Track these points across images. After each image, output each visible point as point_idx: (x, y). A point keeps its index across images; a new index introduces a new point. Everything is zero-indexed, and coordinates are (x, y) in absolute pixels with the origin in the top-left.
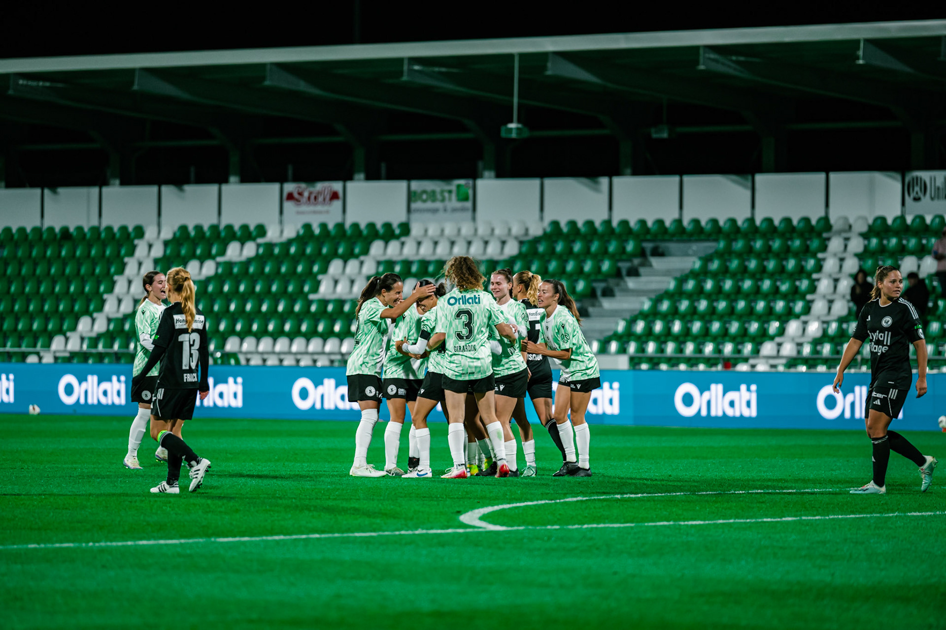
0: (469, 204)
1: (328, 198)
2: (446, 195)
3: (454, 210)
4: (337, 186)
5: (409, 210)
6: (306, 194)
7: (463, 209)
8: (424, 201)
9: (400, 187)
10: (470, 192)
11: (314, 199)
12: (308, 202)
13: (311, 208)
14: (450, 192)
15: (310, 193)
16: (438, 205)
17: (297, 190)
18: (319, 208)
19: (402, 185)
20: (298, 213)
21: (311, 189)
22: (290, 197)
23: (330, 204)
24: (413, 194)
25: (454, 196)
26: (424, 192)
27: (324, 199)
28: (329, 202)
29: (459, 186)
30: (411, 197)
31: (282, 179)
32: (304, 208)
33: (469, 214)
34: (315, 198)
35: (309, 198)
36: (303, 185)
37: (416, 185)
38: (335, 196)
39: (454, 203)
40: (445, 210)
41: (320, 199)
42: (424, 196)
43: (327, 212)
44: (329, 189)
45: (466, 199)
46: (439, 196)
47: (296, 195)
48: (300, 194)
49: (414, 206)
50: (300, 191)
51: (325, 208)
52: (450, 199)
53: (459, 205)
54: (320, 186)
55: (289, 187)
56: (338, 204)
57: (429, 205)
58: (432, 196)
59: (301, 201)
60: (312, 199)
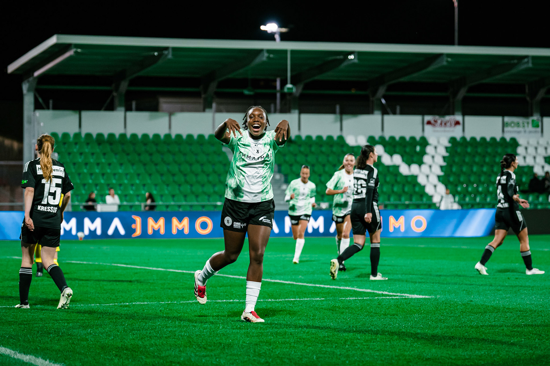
0: (539, 129)
1: (453, 123)
2: (526, 125)
3: (530, 132)
4: (459, 118)
5: (503, 131)
6: (439, 122)
7: (536, 132)
8: (513, 127)
9: (497, 121)
10: (540, 124)
12: (441, 126)
13: (442, 129)
14: (528, 123)
15: (442, 121)
16: (521, 129)
17: (433, 120)
18: (447, 129)
19: (499, 119)
20: (434, 131)
21: (442, 119)
22: (429, 123)
23: (454, 127)
24: (505, 124)
25: (530, 125)
26: (513, 122)
27: (451, 125)
29: (533, 121)
30: (504, 125)
31: (423, 113)
32: (438, 129)
33: (540, 134)
35: (441, 124)
36: (437, 117)
37: (507, 119)
38: (457, 123)
39: (530, 128)
40: (525, 132)
41: (448, 124)
42: (513, 125)
43: (453, 131)
44: (454, 119)
45: (537, 126)
46: (521, 125)
47: (432, 122)
48: (436, 121)
49: (506, 129)
51: (452, 129)
52: (528, 126)
53: (534, 129)
54: (448, 118)
55: (428, 118)
56: (459, 128)
57: (516, 129)
58: (518, 125)
59: (436, 125)
60: (443, 124)
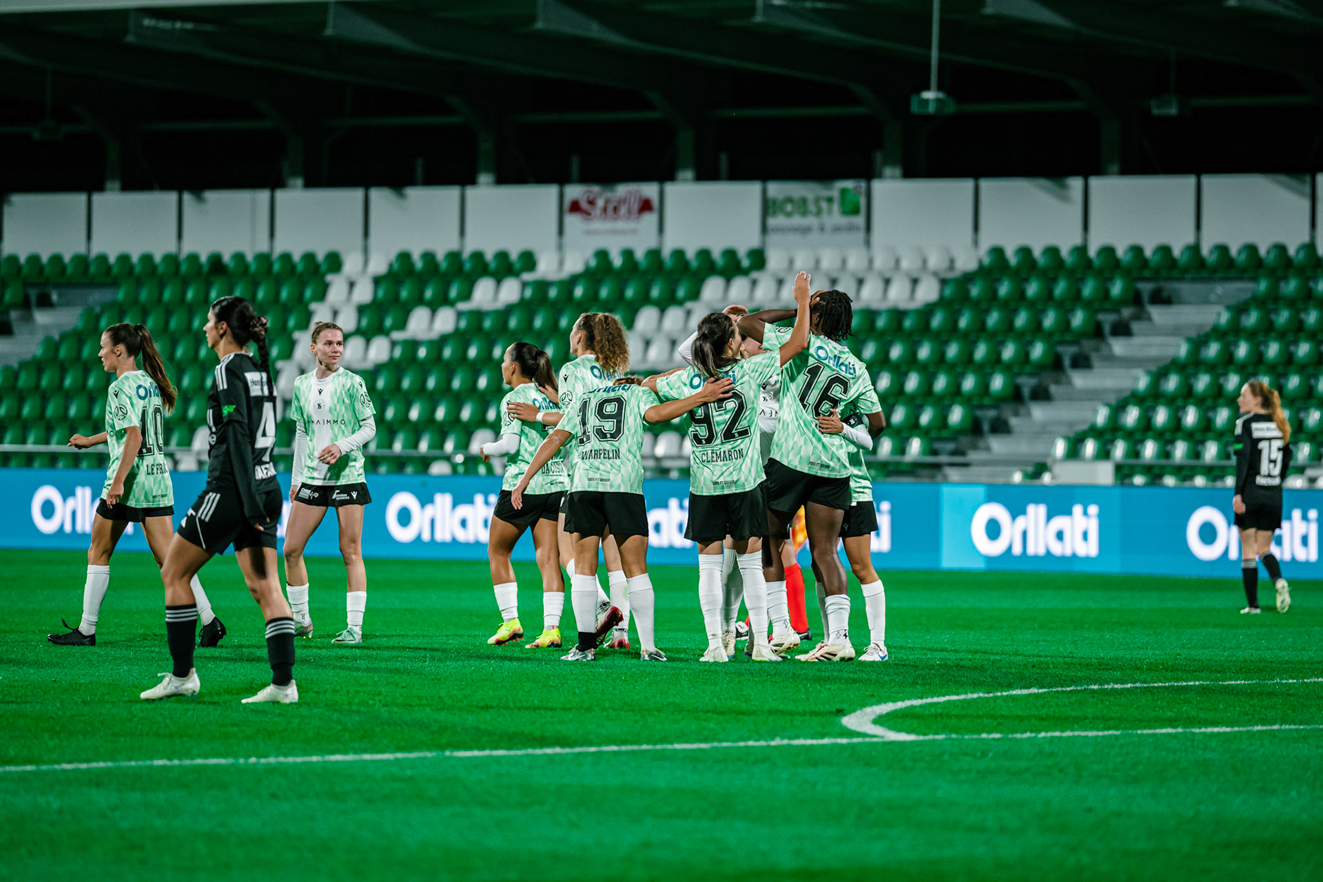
0: (860, 220)
1: (636, 207)
2: (824, 205)
3: (837, 229)
4: (650, 190)
5: (764, 229)
6: (600, 203)
7: (851, 228)
8: (789, 215)
9: (750, 192)
10: (862, 201)
11: (612, 210)
12: (603, 216)
13: (609, 225)
14: (830, 200)
15: (607, 201)
16: (811, 221)
17: (585, 198)
18: (621, 225)
19: (754, 188)
20: (588, 233)
21: (609, 194)
22: (575, 207)
23: (638, 218)
24: (771, 204)
25: (836, 207)
26: (789, 200)
27: (629, 212)
28: (637, 215)
29: (844, 192)
30: (768, 207)
31: (562, 179)
32: (597, 225)
33: (861, 235)
34: (615, 209)
35: (605, 210)
36: (596, 189)
37: (776, 189)
38: (646, 206)
39: (835, 217)
40: (822, 229)
41: (623, 210)
43: (634, 232)
44: (638, 195)
45: (855, 211)
46: (812, 207)
47: (584, 205)
48: (591, 202)
49: (772, 222)
50: (591, 198)
51: (631, 225)
52: (830, 211)
53: (844, 221)
54: (622, 190)
55: (574, 191)
56: (650, 219)
57: (797, 220)
58: (802, 206)
59: (593, 214)
60: (610, 208)
